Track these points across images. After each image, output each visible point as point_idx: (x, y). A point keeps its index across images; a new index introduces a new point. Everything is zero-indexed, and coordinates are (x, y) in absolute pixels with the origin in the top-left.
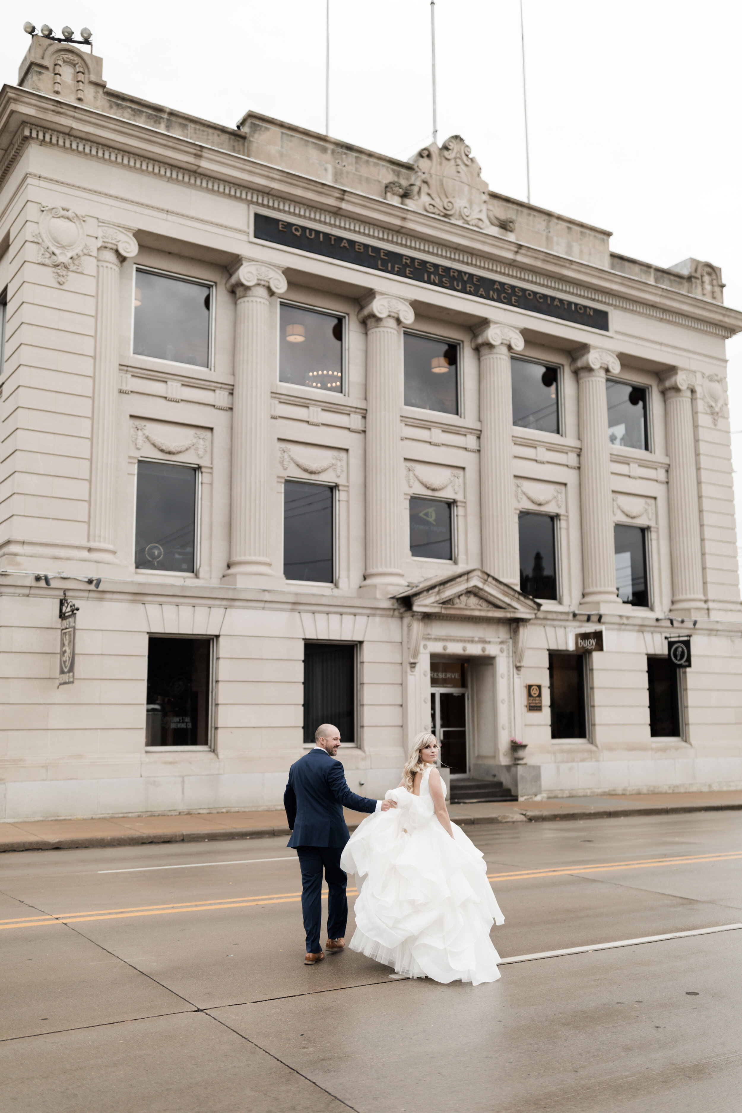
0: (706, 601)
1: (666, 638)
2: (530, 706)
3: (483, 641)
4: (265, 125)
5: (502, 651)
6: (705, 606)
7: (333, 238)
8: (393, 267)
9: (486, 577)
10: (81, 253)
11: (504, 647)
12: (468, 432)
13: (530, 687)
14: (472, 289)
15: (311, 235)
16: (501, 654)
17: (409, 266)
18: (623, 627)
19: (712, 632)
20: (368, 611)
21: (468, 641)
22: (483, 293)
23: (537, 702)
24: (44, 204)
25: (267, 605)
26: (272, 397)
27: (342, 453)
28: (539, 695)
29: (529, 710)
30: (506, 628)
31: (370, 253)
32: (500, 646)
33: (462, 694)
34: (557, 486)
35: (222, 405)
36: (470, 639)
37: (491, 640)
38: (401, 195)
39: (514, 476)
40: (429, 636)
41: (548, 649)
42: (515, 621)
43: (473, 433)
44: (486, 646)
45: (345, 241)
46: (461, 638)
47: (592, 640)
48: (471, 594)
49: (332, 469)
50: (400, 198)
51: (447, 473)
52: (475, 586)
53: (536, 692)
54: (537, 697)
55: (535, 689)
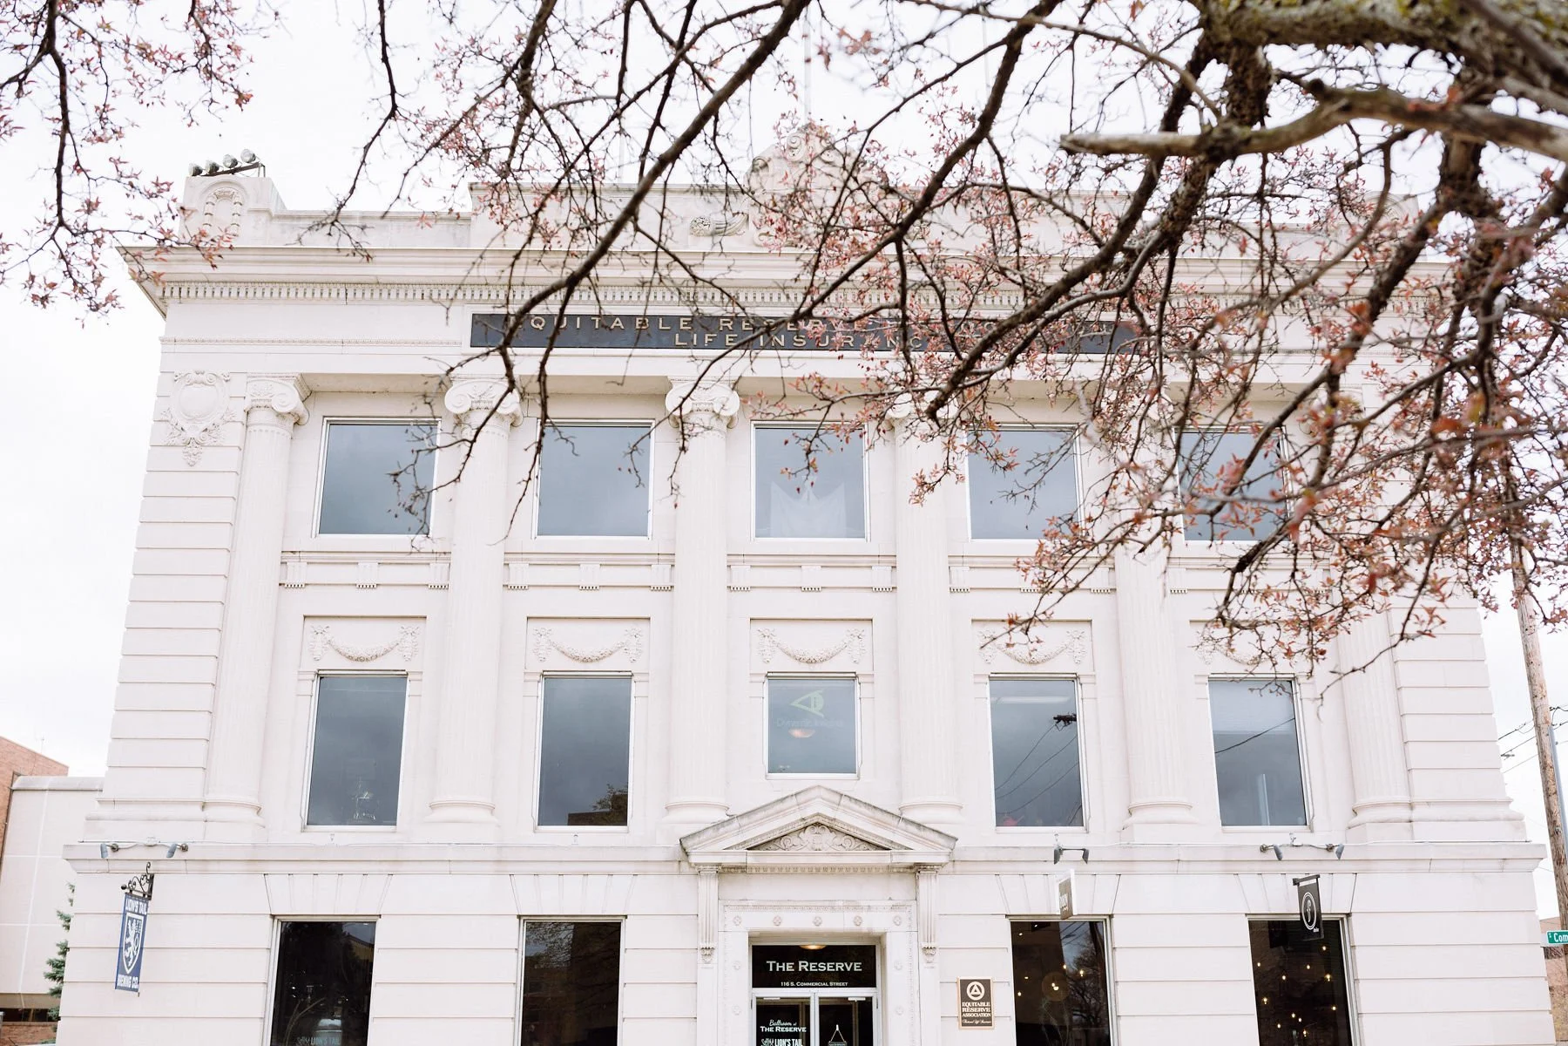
0: (1411, 806)
1: (1296, 882)
2: (963, 1019)
3: (853, 906)
5: (898, 922)
6: (1405, 813)
7: (597, 319)
8: (701, 339)
9: (836, 798)
10: (218, 421)
11: (904, 915)
12: (875, 562)
13: (964, 984)
14: (851, 342)
16: (896, 929)
17: (730, 332)
18: (1183, 867)
19: (1417, 863)
20: (632, 868)
21: (825, 908)
23: (981, 1010)
24: (177, 372)
25: (454, 866)
26: (517, 560)
27: (642, 626)
28: (987, 998)
29: (963, 1025)
30: (908, 881)
31: (661, 327)
32: (893, 914)
33: (867, 998)
34: (1072, 628)
35: (439, 582)
36: (827, 904)
37: (871, 904)
38: (709, 233)
39: (973, 621)
40: (744, 903)
41: (1007, 916)
42: (917, 869)
43: (884, 562)
44: (863, 915)
45: (618, 319)
46: (808, 904)
47: (1066, 896)
48: (817, 829)
49: (622, 650)
50: (710, 238)
51: (840, 632)
52: (818, 814)
53: (978, 993)
54: (979, 1001)
55: (975, 988)
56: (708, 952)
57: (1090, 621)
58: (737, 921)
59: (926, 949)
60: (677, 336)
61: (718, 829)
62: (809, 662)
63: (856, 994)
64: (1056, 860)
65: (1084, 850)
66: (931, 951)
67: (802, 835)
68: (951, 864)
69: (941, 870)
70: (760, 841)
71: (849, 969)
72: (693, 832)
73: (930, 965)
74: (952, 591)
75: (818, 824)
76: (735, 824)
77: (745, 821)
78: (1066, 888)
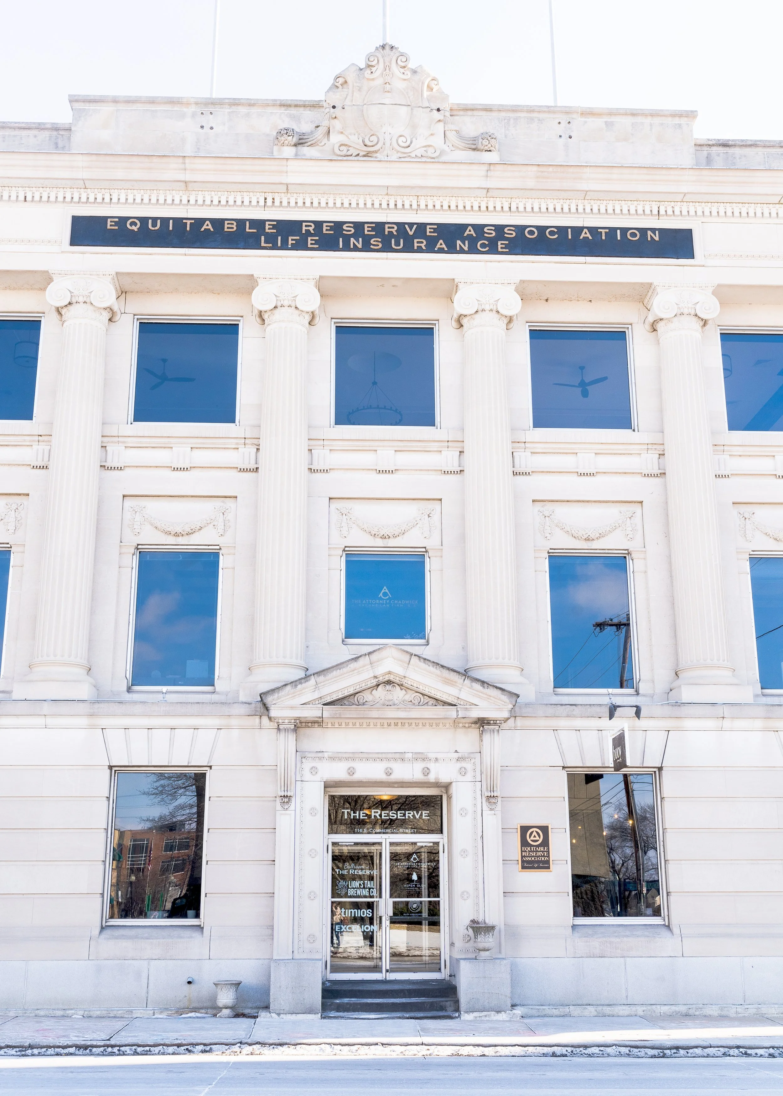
2: (523, 862)
3: (421, 757)
4: (92, 107)
5: (463, 772)
7: (189, 222)
8: (285, 242)
9: (407, 658)
11: (469, 766)
12: (444, 447)
13: (524, 830)
14: (423, 246)
15: (154, 225)
16: (461, 778)
17: (312, 235)
18: (727, 724)
21: (395, 759)
22: (444, 246)
23: (539, 854)
25: (49, 721)
26: (112, 442)
27: (229, 502)
28: (545, 843)
29: (523, 867)
30: (474, 733)
31: (247, 230)
32: (459, 765)
33: (434, 843)
34: (624, 507)
35: (40, 463)
36: (397, 756)
37: (439, 756)
38: (293, 144)
39: (533, 501)
40: (320, 755)
41: (564, 767)
42: (482, 723)
43: (452, 447)
44: (432, 766)
45: (208, 222)
46: (380, 756)
47: (619, 749)
48: (388, 687)
49: (211, 526)
50: (294, 148)
51: (411, 510)
52: (390, 673)
53: (537, 838)
54: (538, 846)
55: (535, 833)
56: (286, 800)
57: (642, 502)
58: (314, 770)
59: (489, 797)
60: (263, 238)
61: (296, 686)
62: (383, 537)
63: (424, 840)
64: (611, 716)
65: (637, 707)
66: (493, 800)
67: (374, 692)
68: (512, 719)
69: (504, 726)
70: (334, 697)
71: (417, 817)
72: (273, 688)
73: (493, 812)
74: (515, 474)
75: (389, 682)
76: (312, 681)
77: (321, 678)
78: (619, 742)
